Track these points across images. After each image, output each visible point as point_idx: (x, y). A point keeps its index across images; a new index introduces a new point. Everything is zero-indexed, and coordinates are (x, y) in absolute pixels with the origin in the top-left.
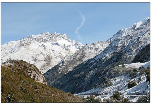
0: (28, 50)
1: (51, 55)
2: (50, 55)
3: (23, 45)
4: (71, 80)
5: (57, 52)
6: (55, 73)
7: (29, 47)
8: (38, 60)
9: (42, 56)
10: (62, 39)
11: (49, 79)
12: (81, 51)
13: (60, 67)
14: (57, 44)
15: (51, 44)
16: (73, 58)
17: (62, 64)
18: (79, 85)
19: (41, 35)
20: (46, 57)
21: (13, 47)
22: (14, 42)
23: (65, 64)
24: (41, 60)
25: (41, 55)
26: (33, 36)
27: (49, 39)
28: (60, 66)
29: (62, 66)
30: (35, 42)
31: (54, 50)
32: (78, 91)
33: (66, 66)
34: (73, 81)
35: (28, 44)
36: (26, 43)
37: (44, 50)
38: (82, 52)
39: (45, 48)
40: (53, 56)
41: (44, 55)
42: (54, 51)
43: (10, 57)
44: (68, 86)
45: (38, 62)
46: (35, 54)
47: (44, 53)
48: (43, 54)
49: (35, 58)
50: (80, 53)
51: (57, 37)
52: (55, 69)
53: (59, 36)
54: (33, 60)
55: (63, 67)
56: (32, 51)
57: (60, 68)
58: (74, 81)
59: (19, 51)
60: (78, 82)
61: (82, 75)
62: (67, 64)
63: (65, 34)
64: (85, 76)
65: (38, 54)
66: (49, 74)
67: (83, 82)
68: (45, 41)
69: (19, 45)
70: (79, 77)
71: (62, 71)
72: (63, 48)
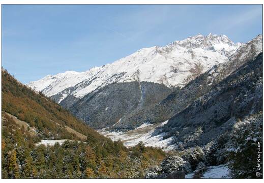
0: (166, 58)
1: (202, 64)
2: (200, 64)
3: (160, 52)
4: (224, 92)
5: (212, 59)
6: (201, 85)
7: (169, 55)
8: (181, 71)
9: (187, 65)
10: (221, 42)
11: (189, 97)
12: (250, 46)
13: (210, 75)
14: (212, 49)
15: (203, 50)
16: (233, 59)
17: (213, 71)
18: (240, 101)
19: (189, 39)
20: (193, 67)
21: (145, 56)
22: (147, 49)
23: (219, 71)
24: (185, 71)
25: (185, 64)
26: (177, 42)
27: (200, 43)
28: (211, 73)
29: (213, 73)
30: (179, 47)
31: (207, 56)
32: (238, 114)
33: (221, 72)
34: (228, 93)
35: (167, 51)
36: (165, 49)
37: (191, 58)
38: (250, 49)
39: (192, 55)
40: (205, 65)
41: (190, 64)
42: (207, 58)
43: (137, 69)
44: (217, 105)
45: (179, 73)
46: (176, 63)
47: (191, 61)
48: (188, 63)
49: (175, 69)
50: (247, 50)
51: (212, 39)
52: (202, 79)
53: (215, 39)
54: (171, 71)
55: (216, 75)
56: (171, 59)
57: (209, 77)
58: (230, 92)
59: (152, 60)
60: (239, 94)
61: (248, 79)
62: (224, 69)
63: (224, 36)
64: (255, 79)
65: (180, 63)
66: (190, 87)
67: (252, 92)
68: (195, 45)
69: (153, 52)
70: (242, 84)
71: (214, 81)
72: (222, 54)
